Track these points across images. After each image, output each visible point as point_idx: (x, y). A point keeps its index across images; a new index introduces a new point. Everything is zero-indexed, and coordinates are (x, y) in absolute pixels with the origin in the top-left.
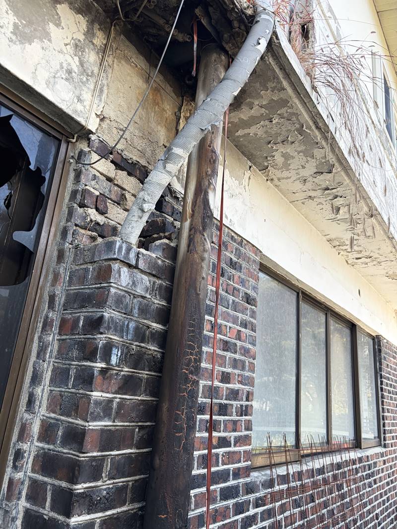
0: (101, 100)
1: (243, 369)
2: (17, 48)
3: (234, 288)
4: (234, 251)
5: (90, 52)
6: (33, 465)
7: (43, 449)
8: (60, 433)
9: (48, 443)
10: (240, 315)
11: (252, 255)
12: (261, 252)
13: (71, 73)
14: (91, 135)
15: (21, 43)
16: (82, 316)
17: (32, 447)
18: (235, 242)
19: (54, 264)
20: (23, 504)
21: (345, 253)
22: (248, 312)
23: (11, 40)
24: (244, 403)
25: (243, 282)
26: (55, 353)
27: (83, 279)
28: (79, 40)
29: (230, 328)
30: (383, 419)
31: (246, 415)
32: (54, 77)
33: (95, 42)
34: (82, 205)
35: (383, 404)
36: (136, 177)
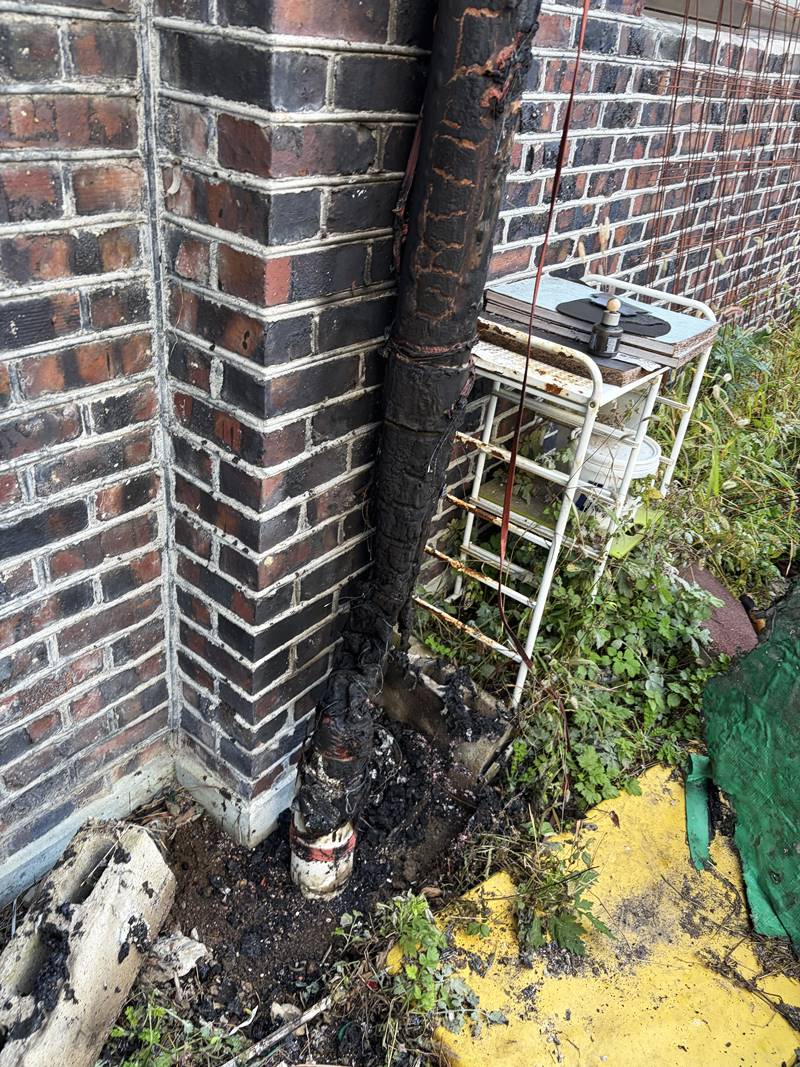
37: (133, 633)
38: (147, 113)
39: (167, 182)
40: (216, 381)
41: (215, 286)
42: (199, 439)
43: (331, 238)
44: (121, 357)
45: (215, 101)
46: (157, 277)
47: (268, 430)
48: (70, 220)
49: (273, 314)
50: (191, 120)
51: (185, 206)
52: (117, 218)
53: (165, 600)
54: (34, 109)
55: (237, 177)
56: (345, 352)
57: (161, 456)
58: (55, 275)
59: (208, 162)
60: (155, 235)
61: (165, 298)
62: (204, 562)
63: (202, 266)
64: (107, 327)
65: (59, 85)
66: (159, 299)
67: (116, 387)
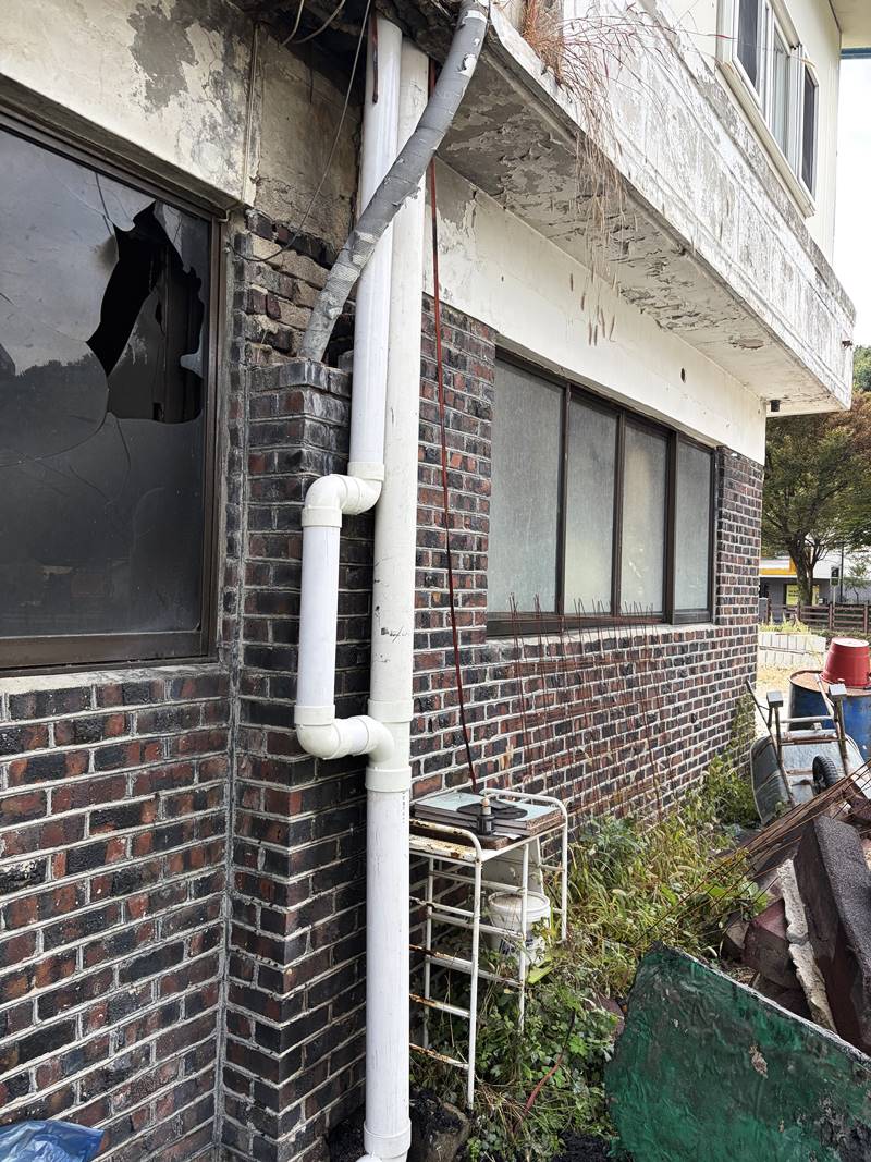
0: (254, 155)
1: (472, 508)
2: (154, 117)
3: (456, 396)
4: (454, 337)
5: (232, 85)
6: (245, 606)
7: (255, 590)
8: (271, 573)
9: (259, 584)
10: (466, 435)
11: (483, 340)
12: (497, 332)
13: (215, 127)
14: (248, 211)
15: (158, 108)
16: (276, 452)
17: (242, 590)
18: (455, 323)
19: (228, 391)
20: (242, 642)
21: (652, 310)
22: (478, 429)
23: (147, 110)
24: (475, 553)
25: (469, 385)
26: (248, 495)
27: (269, 409)
28: (219, 73)
29: (452, 454)
30: (718, 582)
31: (477, 569)
32: (199, 142)
33: (236, 65)
34: (250, 312)
35: (719, 560)
36: (308, 255)
37: (198, 1048)
38: (233, 734)
39: (240, 763)
40: (261, 861)
41: (262, 809)
42: (249, 898)
43: (320, 780)
44: (210, 853)
45: (266, 726)
46: (231, 809)
47: (290, 883)
48: (197, 786)
49: (293, 819)
50: (254, 735)
51: (249, 772)
52: (216, 782)
53: (219, 1023)
54: (188, 740)
55: (275, 757)
56: (329, 839)
57: (225, 914)
58: (186, 812)
59: (263, 753)
60: (231, 788)
61: (234, 820)
62: (248, 984)
63: (256, 801)
64: (205, 837)
65: (199, 728)
66: (231, 821)
67: (206, 871)
